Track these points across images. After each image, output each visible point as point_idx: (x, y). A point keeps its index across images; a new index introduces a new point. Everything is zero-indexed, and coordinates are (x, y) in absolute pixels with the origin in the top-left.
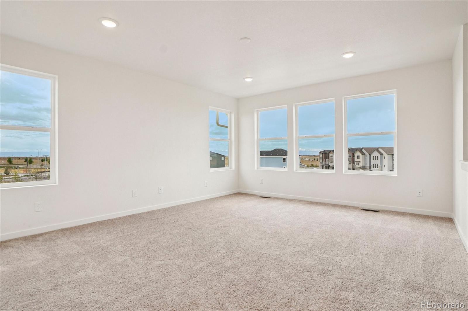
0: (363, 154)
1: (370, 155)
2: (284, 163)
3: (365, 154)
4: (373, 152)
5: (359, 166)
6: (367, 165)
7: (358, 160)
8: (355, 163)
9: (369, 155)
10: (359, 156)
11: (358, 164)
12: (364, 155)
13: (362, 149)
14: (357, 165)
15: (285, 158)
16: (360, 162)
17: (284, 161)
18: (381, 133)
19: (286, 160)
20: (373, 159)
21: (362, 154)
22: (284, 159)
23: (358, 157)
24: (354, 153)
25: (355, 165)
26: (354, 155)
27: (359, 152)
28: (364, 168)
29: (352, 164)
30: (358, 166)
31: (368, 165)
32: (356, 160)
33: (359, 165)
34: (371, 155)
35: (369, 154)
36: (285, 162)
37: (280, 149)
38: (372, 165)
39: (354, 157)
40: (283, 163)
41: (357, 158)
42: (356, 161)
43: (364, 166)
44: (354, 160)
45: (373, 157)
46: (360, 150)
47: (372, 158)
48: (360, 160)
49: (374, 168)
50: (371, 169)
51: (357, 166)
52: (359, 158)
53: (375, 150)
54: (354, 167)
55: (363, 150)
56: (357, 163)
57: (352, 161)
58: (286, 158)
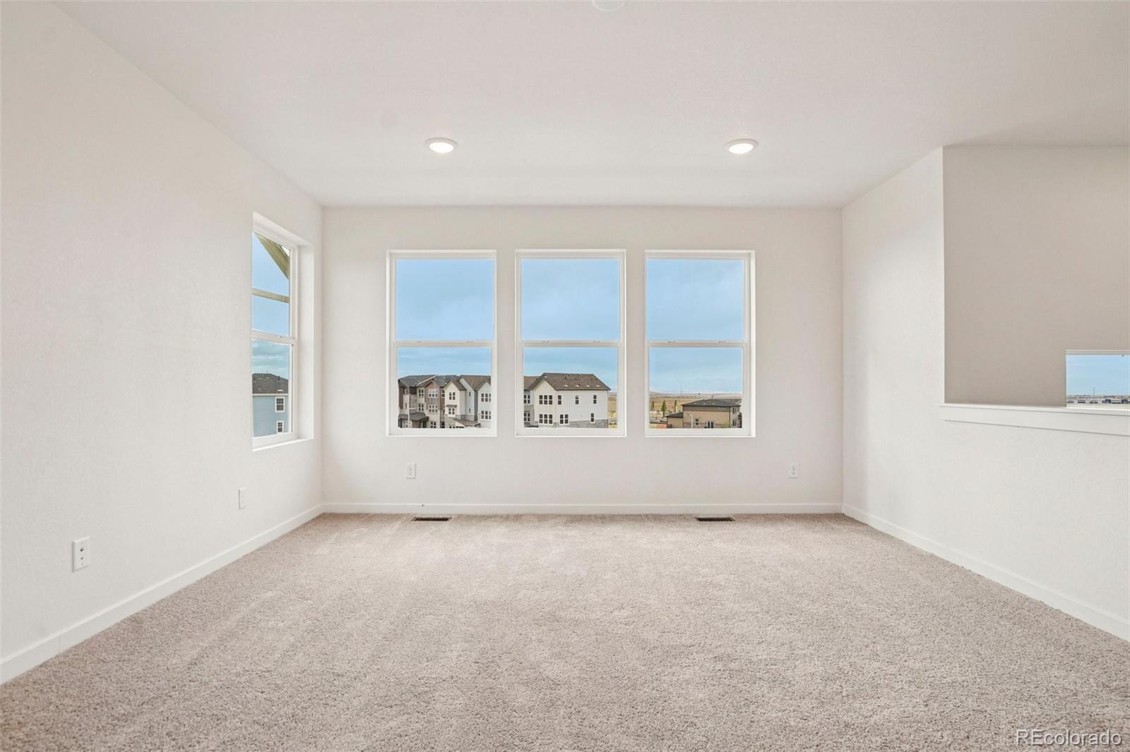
0: (462, 389)
1: (476, 392)
2: (279, 411)
3: (466, 390)
4: (482, 385)
5: (454, 416)
6: (470, 414)
7: (452, 402)
8: (447, 410)
9: (473, 391)
10: (454, 394)
11: (452, 411)
12: (463, 392)
13: (461, 377)
14: (450, 413)
15: (282, 399)
16: (456, 406)
17: (280, 408)
18: (720, 342)
19: (284, 404)
20: (483, 400)
21: (460, 390)
22: (280, 401)
23: (452, 396)
24: (443, 387)
25: (446, 413)
26: (443, 392)
27: (454, 383)
28: (464, 420)
29: (439, 411)
30: (452, 416)
31: (473, 413)
32: (447, 401)
33: (453, 413)
34: (479, 392)
35: (475, 390)
36: (282, 409)
37: (267, 375)
38: (479, 412)
39: (443, 395)
40: (277, 411)
41: (450, 398)
42: (448, 406)
43: (464, 416)
44: (444, 403)
45: (483, 395)
46: (457, 380)
47: (480, 397)
48: (457, 402)
49: (485, 419)
50: (479, 422)
51: (449, 416)
52: (454, 398)
53: (485, 382)
54: (443, 418)
55: (463, 381)
56: (450, 410)
57: (439, 406)
58: (284, 398)
